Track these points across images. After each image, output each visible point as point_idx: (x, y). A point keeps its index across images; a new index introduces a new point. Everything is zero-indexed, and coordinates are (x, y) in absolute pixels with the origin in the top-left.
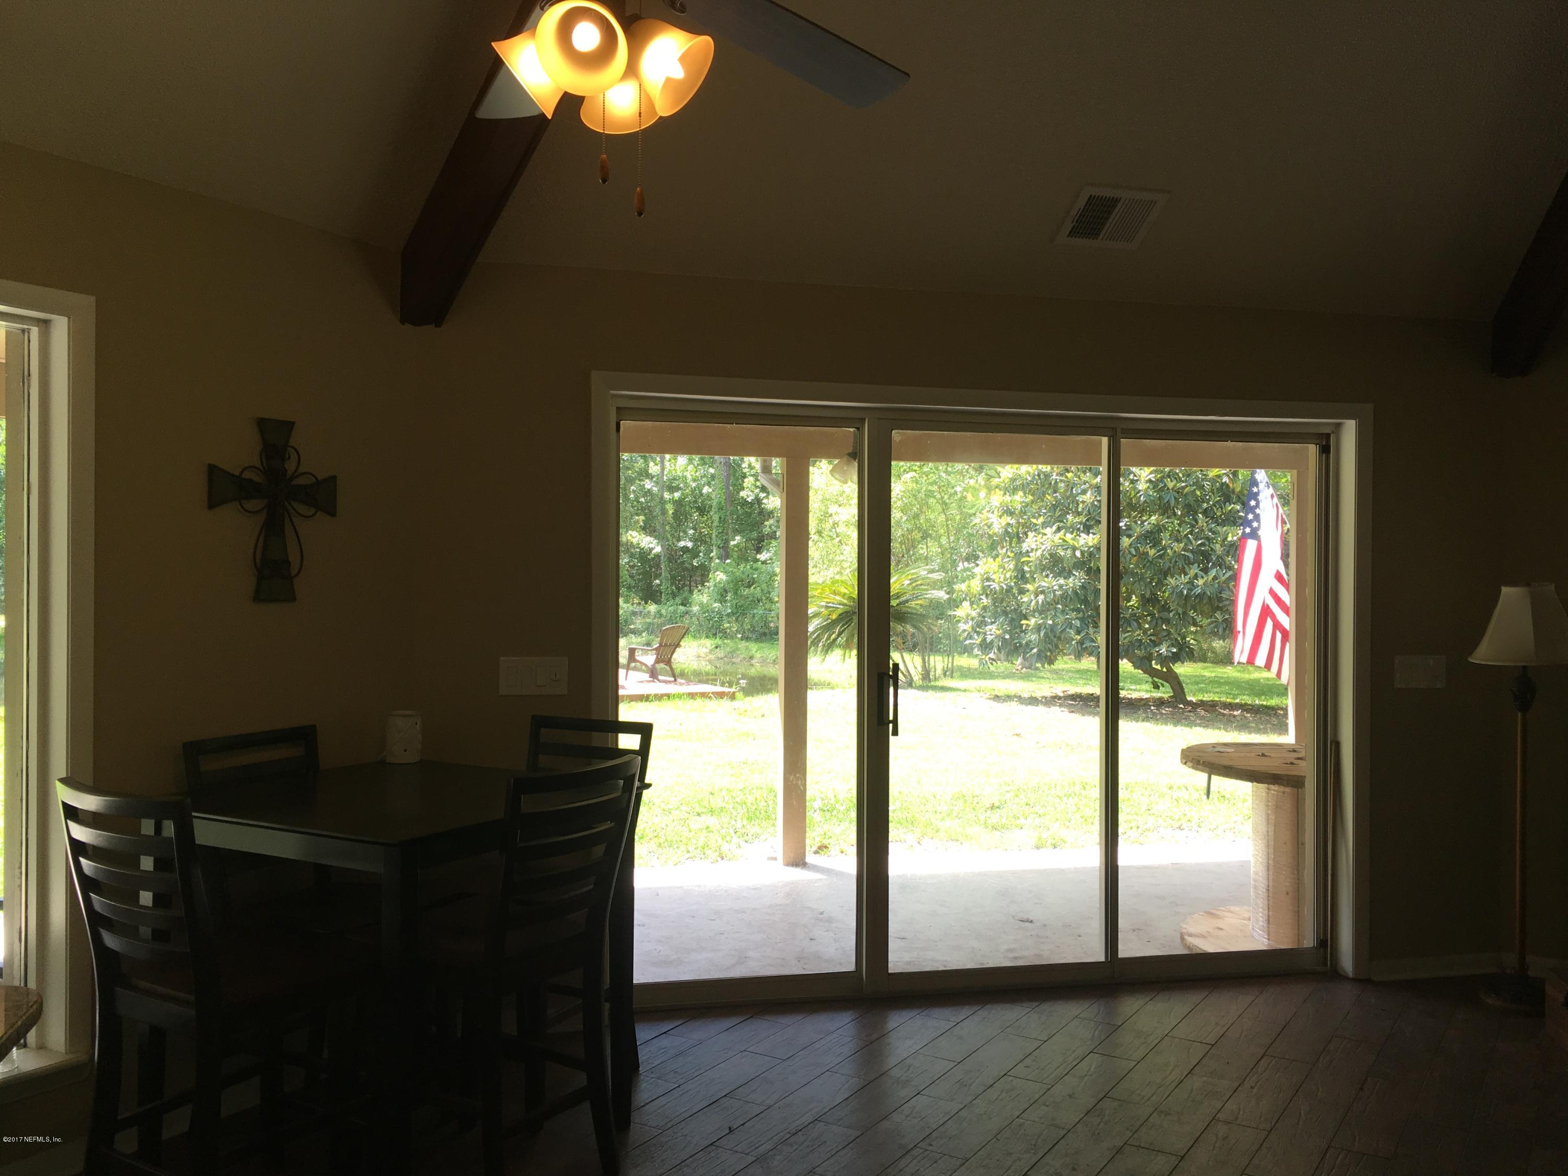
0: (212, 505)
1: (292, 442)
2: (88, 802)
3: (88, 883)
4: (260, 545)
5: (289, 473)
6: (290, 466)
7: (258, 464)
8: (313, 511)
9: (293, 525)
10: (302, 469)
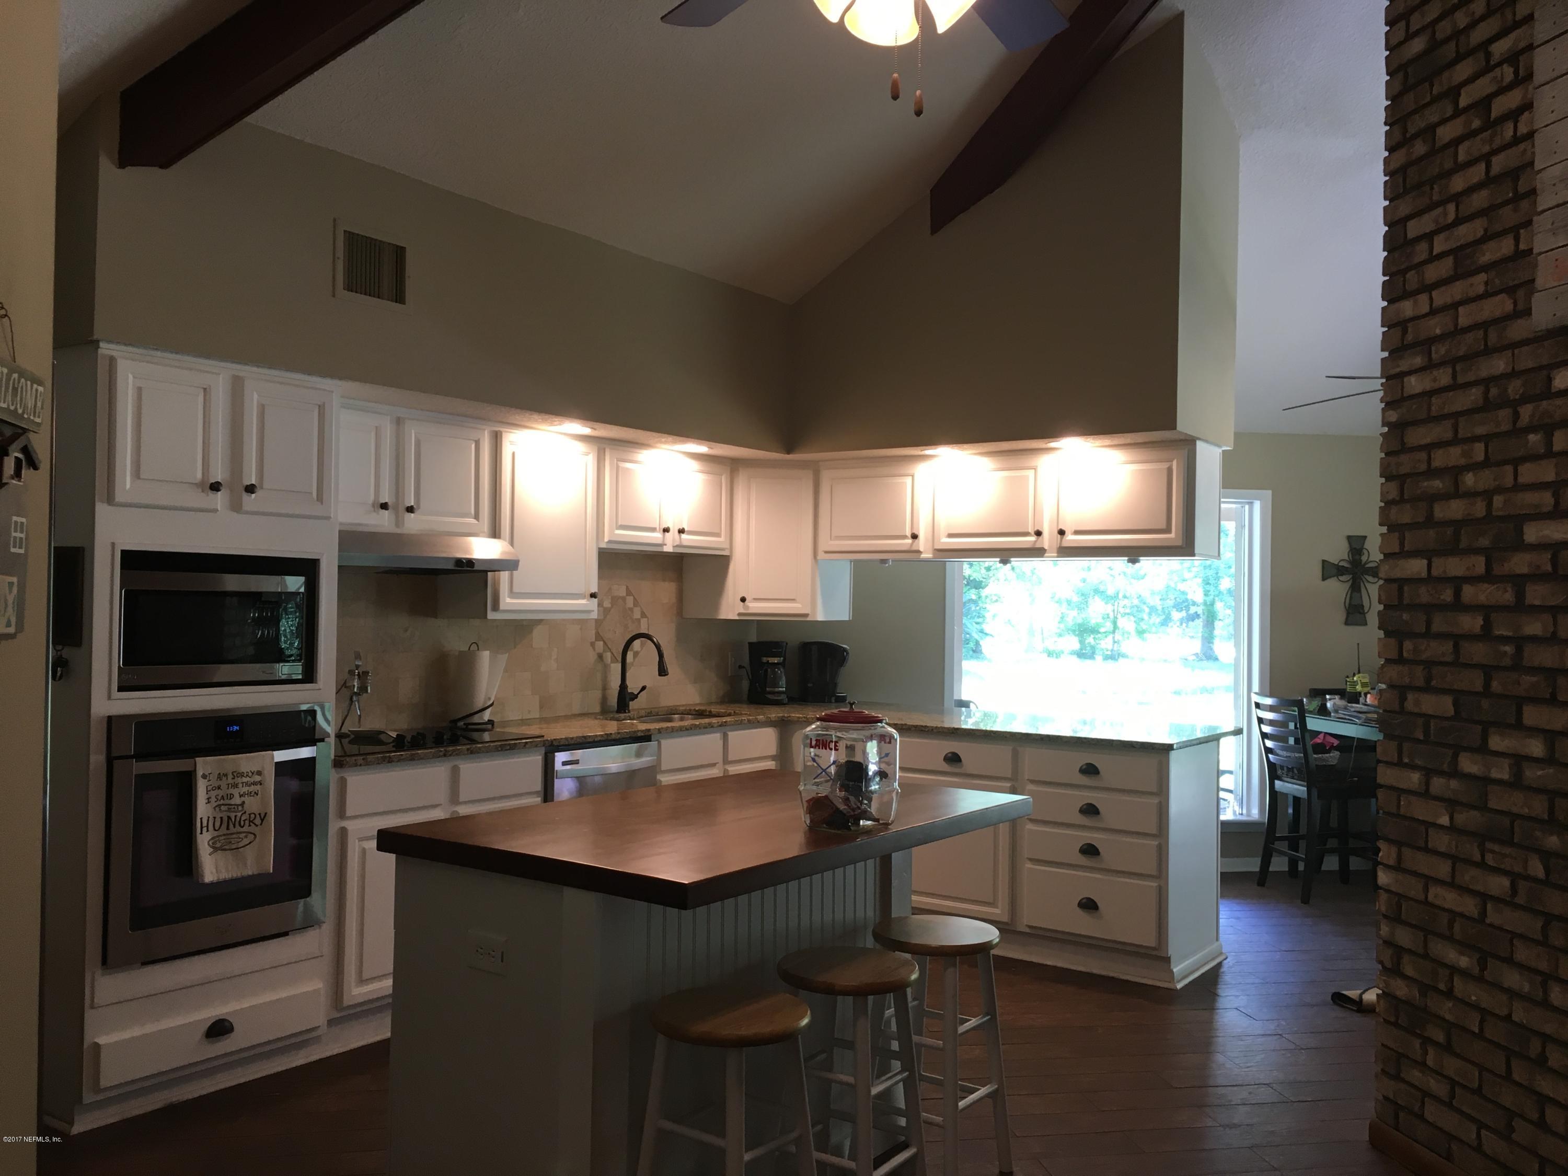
0: (1324, 579)
1: (1366, 546)
2: (1269, 701)
3: (1264, 736)
4: (1349, 596)
5: (1363, 563)
6: (1364, 558)
7: (1347, 558)
8: (1376, 579)
9: (1366, 588)
10: (1371, 559)
